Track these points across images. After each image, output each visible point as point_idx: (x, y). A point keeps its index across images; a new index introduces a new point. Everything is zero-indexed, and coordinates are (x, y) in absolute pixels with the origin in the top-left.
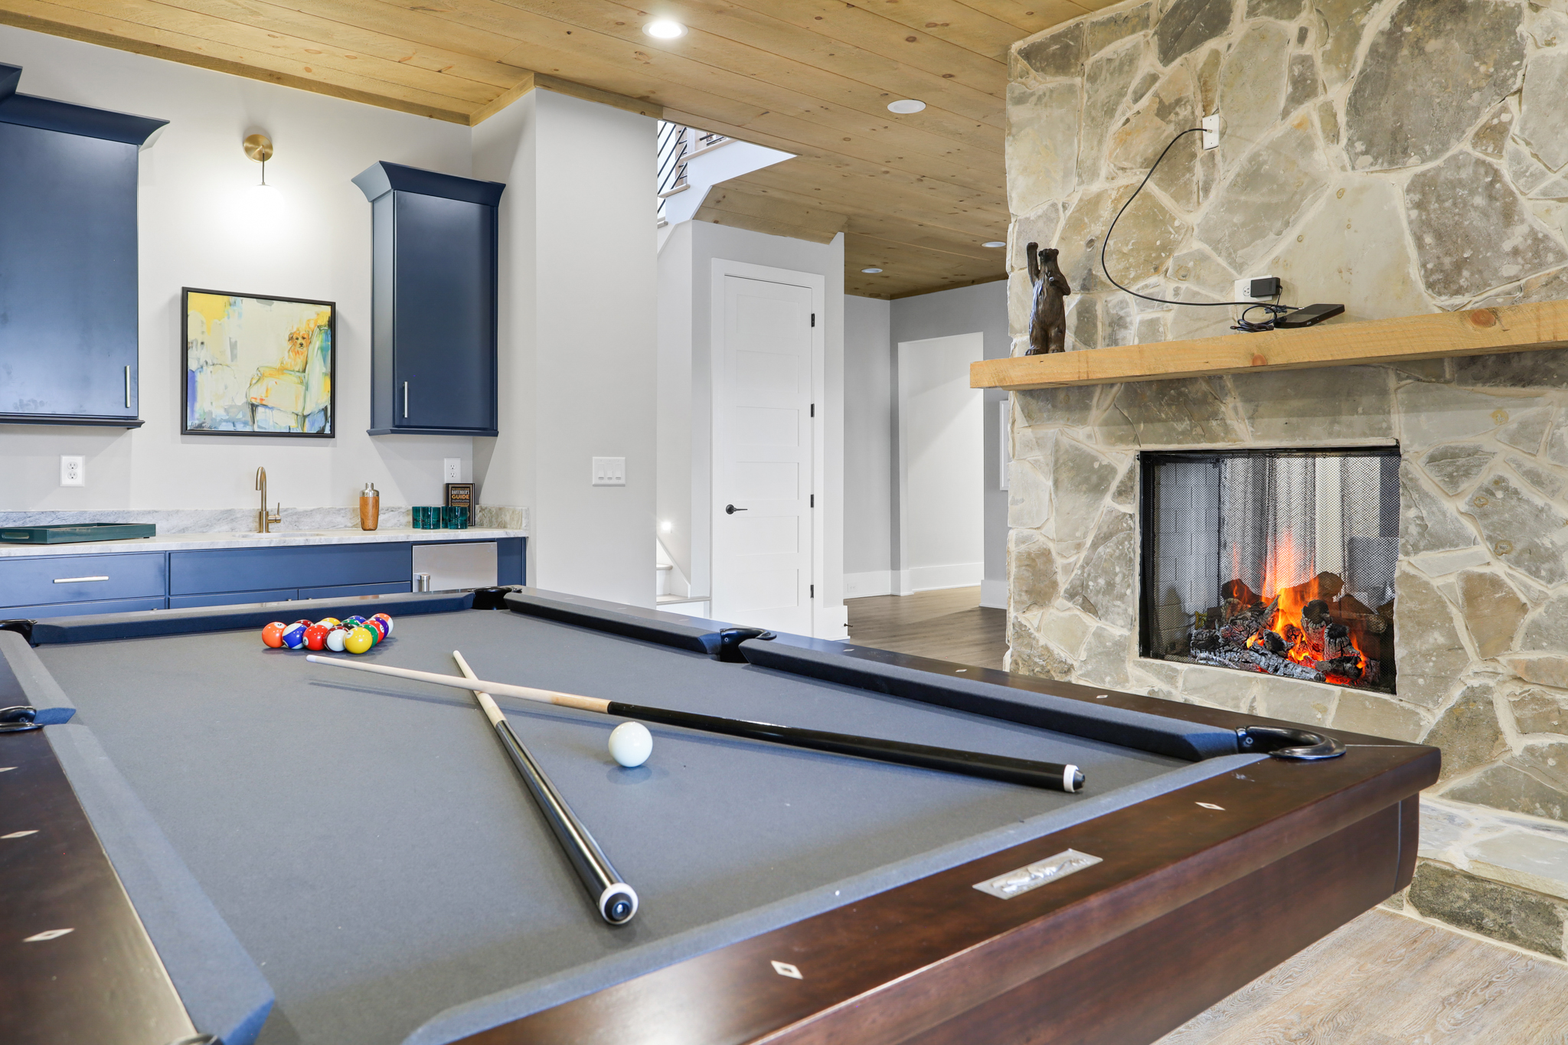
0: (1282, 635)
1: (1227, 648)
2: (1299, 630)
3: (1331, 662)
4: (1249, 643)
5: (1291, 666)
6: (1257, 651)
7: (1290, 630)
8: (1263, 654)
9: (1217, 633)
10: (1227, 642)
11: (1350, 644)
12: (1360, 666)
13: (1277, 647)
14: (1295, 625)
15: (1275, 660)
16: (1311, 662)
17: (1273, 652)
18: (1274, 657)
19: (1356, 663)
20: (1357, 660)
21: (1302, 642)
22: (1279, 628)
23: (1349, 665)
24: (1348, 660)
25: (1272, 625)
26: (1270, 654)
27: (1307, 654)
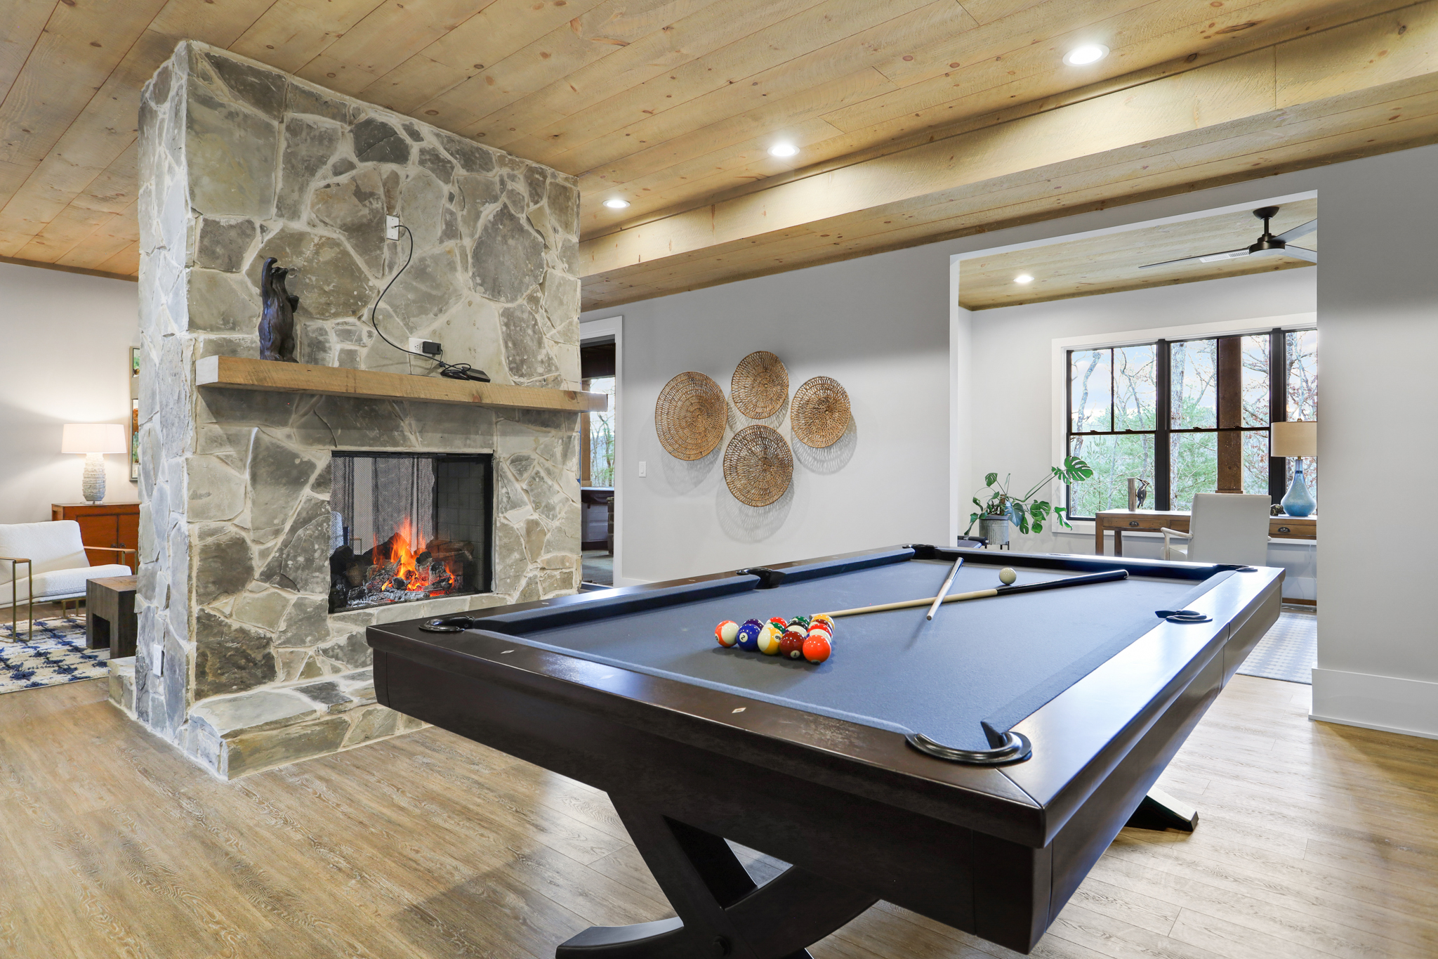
0: (403, 578)
1: (370, 594)
2: (413, 572)
3: (433, 584)
4: (383, 588)
5: (409, 594)
6: (388, 591)
7: (409, 574)
8: (392, 592)
9: (364, 588)
10: (370, 591)
11: (445, 571)
12: (450, 582)
13: (400, 585)
14: (411, 570)
15: (399, 593)
16: (421, 588)
17: (398, 589)
18: (399, 591)
19: (449, 581)
20: (449, 579)
21: (415, 578)
22: (401, 575)
23: (444, 583)
24: (443, 581)
25: (397, 574)
26: (396, 591)
27: (418, 584)
